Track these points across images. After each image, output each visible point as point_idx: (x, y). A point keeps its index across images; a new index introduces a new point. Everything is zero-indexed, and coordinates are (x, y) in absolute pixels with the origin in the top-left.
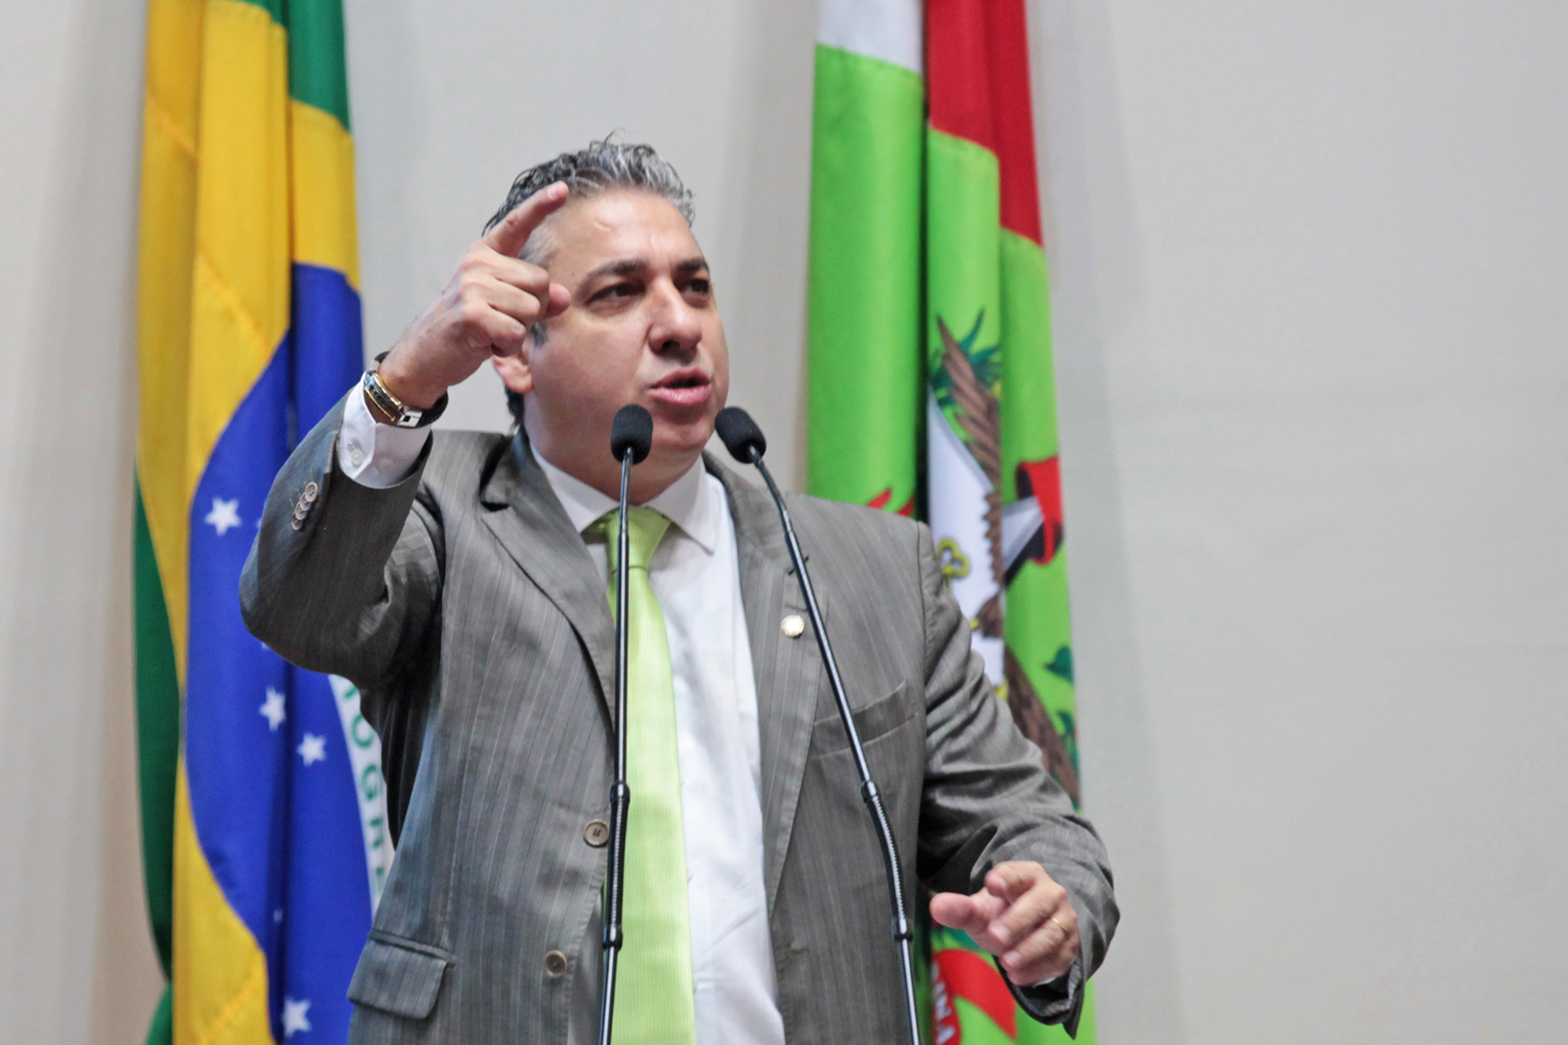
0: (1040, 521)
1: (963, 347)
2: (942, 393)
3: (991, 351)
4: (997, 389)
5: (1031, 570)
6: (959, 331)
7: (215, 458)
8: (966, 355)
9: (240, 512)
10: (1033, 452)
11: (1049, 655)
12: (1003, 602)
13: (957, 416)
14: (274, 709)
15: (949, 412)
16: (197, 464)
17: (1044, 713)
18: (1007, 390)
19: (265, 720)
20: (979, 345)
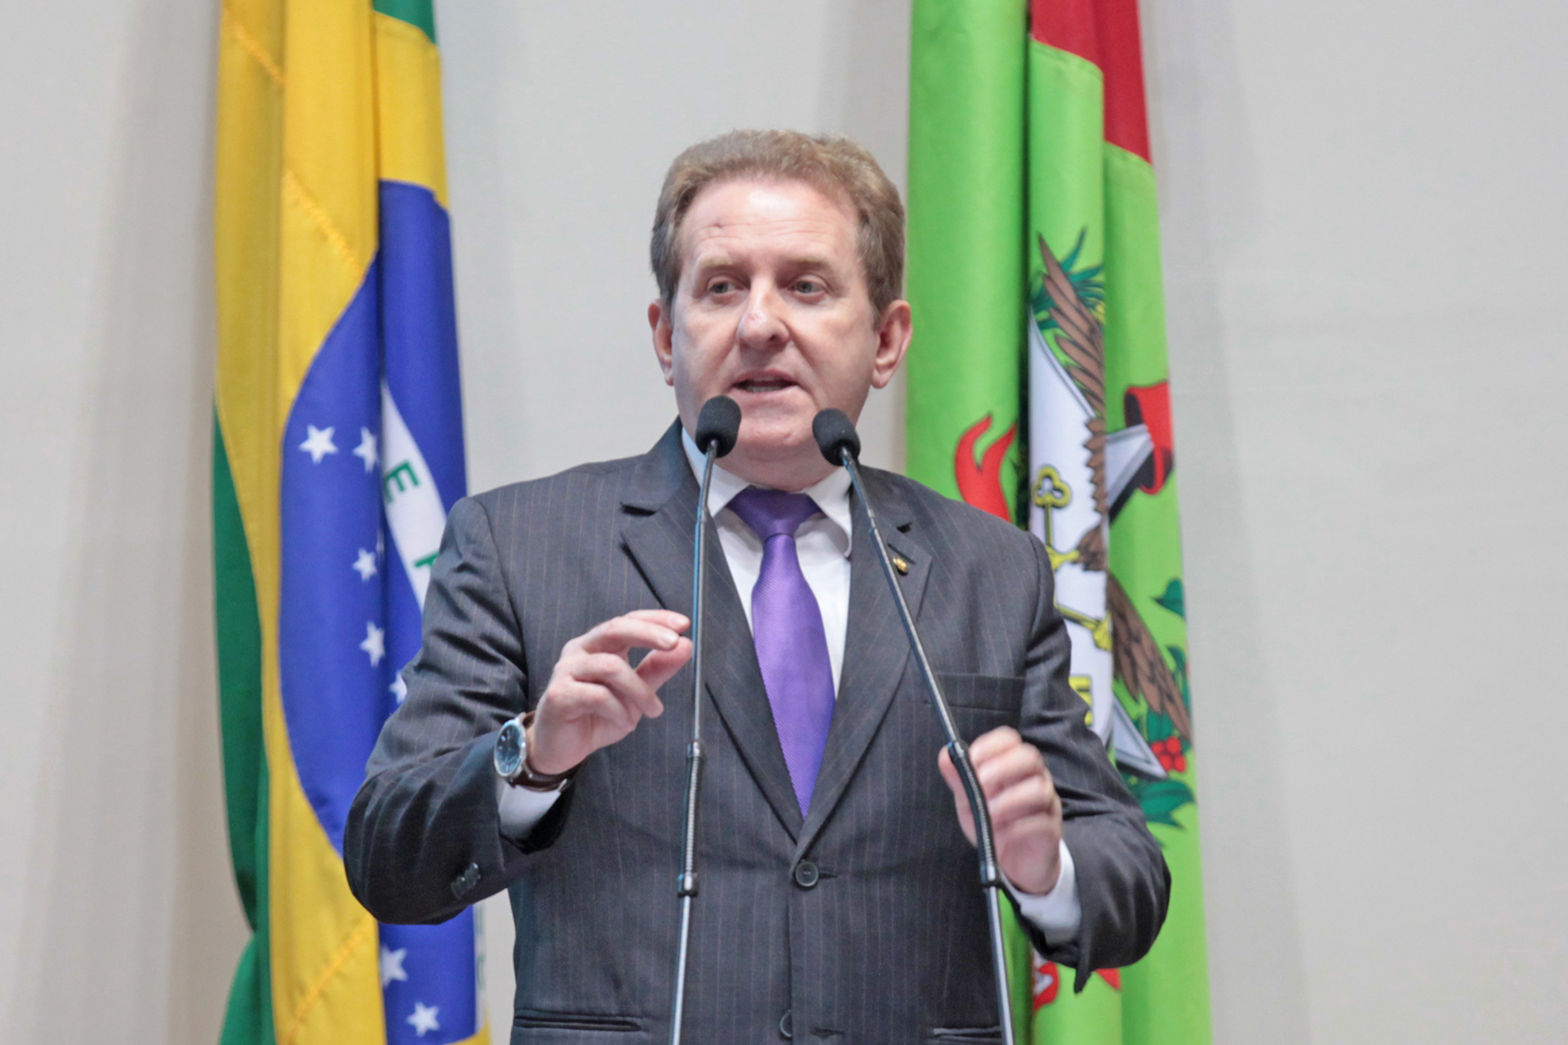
0: (1150, 447)
1: (1063, 267)
2: (1043, 315)
3: (1095, 271)
4: (1100, 311)
5: (1139, 499)
6: (1060, 251)
7: (308, 383)
8: (1067, 276)
9: (335, 440)
10: (1141, 376)
11: (1159, 590)
12: (1106, 532)
13: (1057, 338)
14: (374, 644)
15: (1049, 334)
16: (290, 389)
17: (1154, 649)
18: (1113, 313)
19: (366, 655)
20: (1080, 265)
